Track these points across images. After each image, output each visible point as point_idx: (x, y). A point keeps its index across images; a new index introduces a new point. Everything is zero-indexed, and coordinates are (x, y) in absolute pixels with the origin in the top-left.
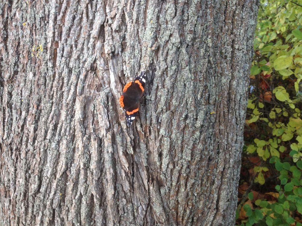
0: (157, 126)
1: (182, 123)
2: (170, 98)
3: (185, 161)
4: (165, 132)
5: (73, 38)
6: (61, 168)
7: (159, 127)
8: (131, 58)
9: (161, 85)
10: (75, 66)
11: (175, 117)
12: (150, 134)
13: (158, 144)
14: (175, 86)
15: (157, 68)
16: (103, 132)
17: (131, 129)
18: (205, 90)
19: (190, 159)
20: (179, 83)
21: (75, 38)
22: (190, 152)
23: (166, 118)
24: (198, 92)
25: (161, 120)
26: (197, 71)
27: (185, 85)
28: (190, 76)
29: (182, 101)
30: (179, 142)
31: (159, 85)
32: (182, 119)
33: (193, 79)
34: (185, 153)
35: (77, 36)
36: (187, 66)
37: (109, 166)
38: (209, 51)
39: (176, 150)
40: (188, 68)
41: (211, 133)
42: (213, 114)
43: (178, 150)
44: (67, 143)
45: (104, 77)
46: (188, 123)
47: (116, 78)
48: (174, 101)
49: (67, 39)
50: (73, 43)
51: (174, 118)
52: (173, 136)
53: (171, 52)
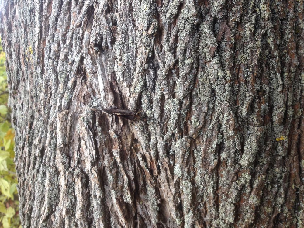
0: (169, 161)
1: (213, 158)
2: (187, 114)
3: (224, 223)
4: (182, 172)
5: (61, 31)
6: (45, 210)
7: (171, 163)
8: (124, 52)
9: (167, 92)
10: (63, 70)
11: (198, 147)
12: (159, 172)
13: (173, 191)
14: (194, 93)
15: (160, 64)
16: (88, 166)
17: (129, 163)
18: (259, 98)
19: (232, 221)
20: (201, 87)
21: (62, 31)
22: (232, 209)
23: (181, 148)
24: (243, 103)
25: (174, 152)
26: (240, 65)
27: (213, 91)
28: (221, 74)
29: (211, 120)
30: (209, 190)
31: (164, 93)
32: (212, 150)
33: (228, 79)
34: (224, 209)
35: (65, 27)
36: (214, 56)
37: (98, 217)
38: (265, 26)
39: (205, 202)
40: (216, 60)
41: (278, 175)
42: (283, 141)
43: (210, 203)
44: (50, 177)
45: (93, 83)
46: (224, 159)
47: (106, 84)
48: (193, 119)
49: (54, 34)
50: (60, 38)
51: (196, 148)
52: (198, 179)
53: (182, 35)
